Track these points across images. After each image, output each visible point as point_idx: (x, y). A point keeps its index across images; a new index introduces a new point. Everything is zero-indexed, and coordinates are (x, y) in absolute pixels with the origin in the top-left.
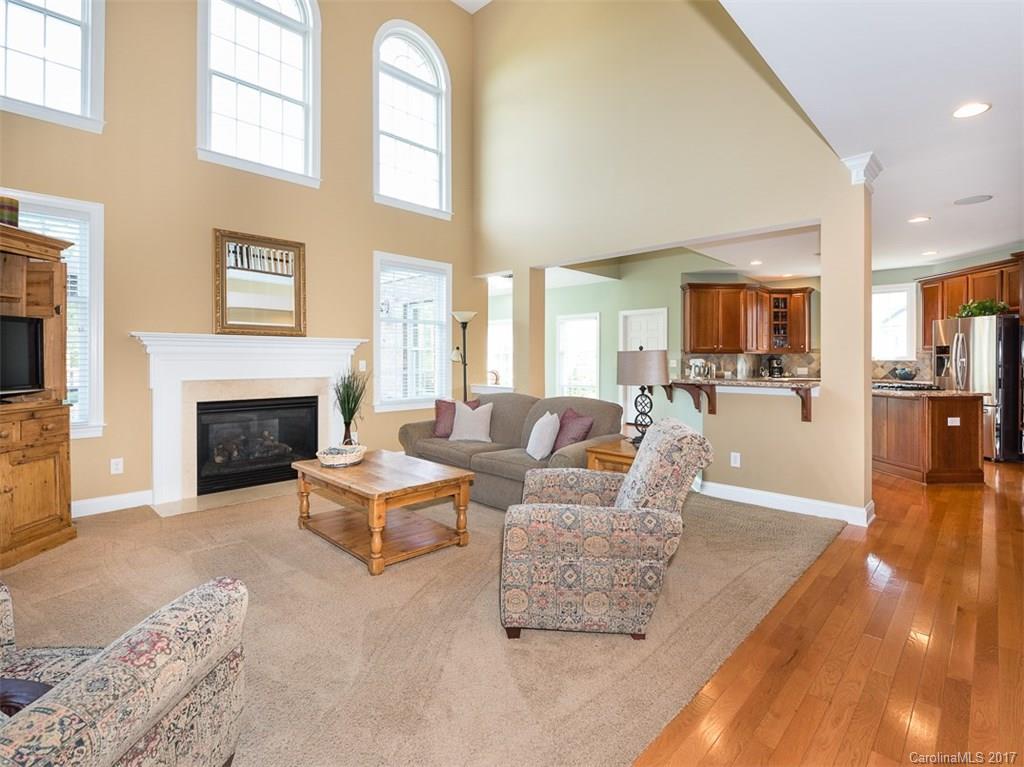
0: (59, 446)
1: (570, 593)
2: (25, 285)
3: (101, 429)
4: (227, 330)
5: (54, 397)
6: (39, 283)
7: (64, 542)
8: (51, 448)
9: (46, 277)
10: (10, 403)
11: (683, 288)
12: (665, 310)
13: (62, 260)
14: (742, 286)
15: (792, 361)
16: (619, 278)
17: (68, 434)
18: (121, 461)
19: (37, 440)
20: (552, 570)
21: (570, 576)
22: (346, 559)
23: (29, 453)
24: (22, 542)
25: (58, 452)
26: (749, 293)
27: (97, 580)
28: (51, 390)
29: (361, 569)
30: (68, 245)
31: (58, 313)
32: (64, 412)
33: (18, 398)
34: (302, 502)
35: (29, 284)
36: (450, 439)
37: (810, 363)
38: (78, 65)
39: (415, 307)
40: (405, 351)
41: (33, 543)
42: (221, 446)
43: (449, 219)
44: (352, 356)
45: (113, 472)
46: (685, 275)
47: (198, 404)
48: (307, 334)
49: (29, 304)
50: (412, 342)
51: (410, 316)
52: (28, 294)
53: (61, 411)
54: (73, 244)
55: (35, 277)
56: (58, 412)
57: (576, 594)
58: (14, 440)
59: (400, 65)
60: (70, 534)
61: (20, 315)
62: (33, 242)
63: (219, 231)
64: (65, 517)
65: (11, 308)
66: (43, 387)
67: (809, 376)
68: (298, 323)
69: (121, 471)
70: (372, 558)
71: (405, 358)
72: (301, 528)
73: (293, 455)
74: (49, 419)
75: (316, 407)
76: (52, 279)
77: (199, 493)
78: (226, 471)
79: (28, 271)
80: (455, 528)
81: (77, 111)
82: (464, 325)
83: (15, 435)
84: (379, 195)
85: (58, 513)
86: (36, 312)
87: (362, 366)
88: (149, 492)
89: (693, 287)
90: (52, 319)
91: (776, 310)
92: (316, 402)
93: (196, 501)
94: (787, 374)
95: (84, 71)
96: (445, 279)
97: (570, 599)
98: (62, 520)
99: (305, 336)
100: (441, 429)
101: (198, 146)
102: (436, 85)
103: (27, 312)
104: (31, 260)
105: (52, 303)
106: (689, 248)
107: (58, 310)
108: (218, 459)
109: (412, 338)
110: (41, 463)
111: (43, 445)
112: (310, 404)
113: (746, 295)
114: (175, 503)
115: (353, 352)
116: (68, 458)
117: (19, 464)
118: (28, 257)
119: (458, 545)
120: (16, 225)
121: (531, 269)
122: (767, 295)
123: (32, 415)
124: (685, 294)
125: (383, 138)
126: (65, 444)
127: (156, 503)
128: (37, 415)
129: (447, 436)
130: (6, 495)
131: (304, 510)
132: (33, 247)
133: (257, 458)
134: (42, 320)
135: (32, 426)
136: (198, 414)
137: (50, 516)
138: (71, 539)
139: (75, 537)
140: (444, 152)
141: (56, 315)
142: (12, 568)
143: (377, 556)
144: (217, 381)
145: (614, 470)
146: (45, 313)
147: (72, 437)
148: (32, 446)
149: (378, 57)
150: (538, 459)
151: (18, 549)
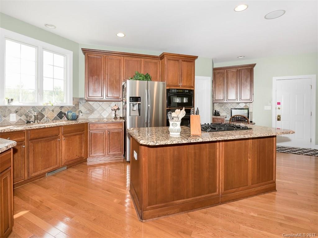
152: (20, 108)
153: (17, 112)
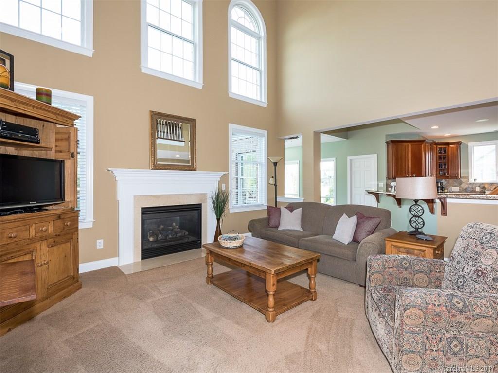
0: (73, 234)
1: (456, 359)
2: (54, 140)
3: (92, 223)
4: (157, 167)
5: (70, 207)
6: (62, 140)
7: (75, 292)
8: (69, 236)
9: (66, 136)
10: (47, 210)
11: (387, 143)
12: (376, 155)
13: (75, 126)
14: (422, 141)
15: (448, 183)
16: (347, 139)
17: (77, 228)
18: (102, 241)
19: (62, 232)
20: (441, 340)
21: (456, 346)
22: (247, 309)
23: (57, 240)
24: (53, 294)
25: (72, 238)
26: (426, 145)
27: (100, 322)
28: (69, 202)
29: (260, 317)
30: (78, 117)
31: (73, 157)
32: (76, 214)
33: (50, 207)
34: (208, 268)
35: (57, 140)
36: (279, 229)
37: (460, 185)
38: (79, 19)
39: (241, 155)
40: (237, 179)
41: (59, 294)
42: (151, 231)
43: (265, 106)
44: (219, 181)
45: (98, 247)
46: (387, 136)
47: (142, 208)
48: (197, 169)
49: (56, 152)
50: (240, 174)
51: (239, 159)
52: (56, 146)
53: (73, 214)
54: (80, 117)
55: (59, 136)
56: (73, 215)
57: (460, 360)
58: (49, 232)
59: (241, 21)
60: (78, 286)
61: (52, 158)
62: (60, 115)
63: (153, 112)
64: (76, 276)
65: (47, 154)
66: (64, 200)
67: (459, 192)
68: (192, 164)
69: (102, 247)
70: (267, 310)
71: (237, 182)
72: (208, 284)
73: (188, 236)
74: (68, 219)
75: (201, 210)
76: (69, 137)
77: (142, 259)
78: (155, 245)
79: (56, 133)
80: (308, 289)
81: (79, 44)
82: (275, 164)
83: (50, 229)
84: (232, 93)
85: (72, 274)
86: (59, 156)
87: (224, 187)
88: (116, 258)
89: (394, 142)
90: (70, 161)
91: (440, 154)
92: (201, 207)
93: (140, 263)
94: (446, 191)
95: (82, 22)
96: (263, 139)
97: (455, 363)
98: (74, 278)
99: (196, 170)
100: (272, 223)
101: (142, 65)
102: (258, 33)
103: (55, 157)
104: (58, 126)
105: (69, 151)
106: (402, 119)
107: (73, 155)
108: (151, 239)
109: (240, 172)
110: (63, 245)
111: (65, 235)
112: (197, 208)
113: (425, 146)
114: (130, 265)
115: (219, 179)
116: (78, 242)
117: (52, 246)
118: (56, 124)
119: (312, 299)
120: (50, 104)
121: (314, 132)
122: (435, 146)
123: (59, 217)
124: (388, 146)
125: (233, 63)
126: (76, 233)
127: (120, 265)
128: (62, 217)
129: (277, 227)
130: (45, 265)
131: (210, 273)
132: (60, 118)
133: (171, 238)
134: (64, 161)
135: (59, 223)
136: (142, 214)
137: (68, 277)
138: (79, 289)
139: (81, 288)
140: (263, 69)
141: (71, 158)
142: (48, 310)
143: (271, 310)
144: (151, 195)
145: (407, 253)
146: (65, 157)
147: (79, 228)
148: (59, 235)
149: (231, 17)
150: (346, 244)
151: (51, 298)
152: (481, 184)
153: (480, 186)
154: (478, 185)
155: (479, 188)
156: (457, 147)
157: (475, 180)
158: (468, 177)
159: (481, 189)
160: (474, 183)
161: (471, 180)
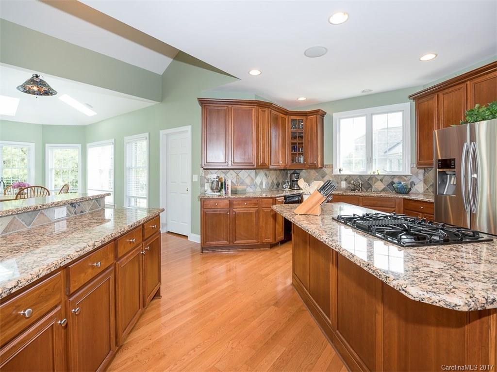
12: (190, 128)
15: (310, 175)
16: (161, 101)
37: (323, 177)
91: (294, 130)
152: (348, 177)
153: (346, 180)
154: (344, 178)
155: (345, 182)
156: (316, 117)
157: (340, 170)
158: (332, 165)
159: (348, 185)
160: (339, 175)
161: (336, 172)
